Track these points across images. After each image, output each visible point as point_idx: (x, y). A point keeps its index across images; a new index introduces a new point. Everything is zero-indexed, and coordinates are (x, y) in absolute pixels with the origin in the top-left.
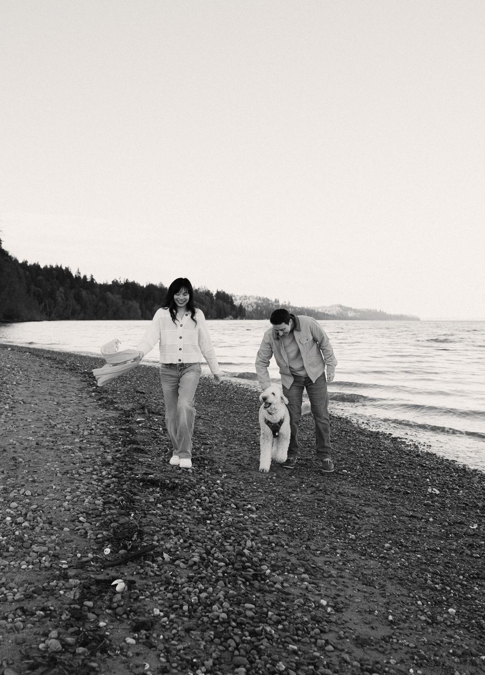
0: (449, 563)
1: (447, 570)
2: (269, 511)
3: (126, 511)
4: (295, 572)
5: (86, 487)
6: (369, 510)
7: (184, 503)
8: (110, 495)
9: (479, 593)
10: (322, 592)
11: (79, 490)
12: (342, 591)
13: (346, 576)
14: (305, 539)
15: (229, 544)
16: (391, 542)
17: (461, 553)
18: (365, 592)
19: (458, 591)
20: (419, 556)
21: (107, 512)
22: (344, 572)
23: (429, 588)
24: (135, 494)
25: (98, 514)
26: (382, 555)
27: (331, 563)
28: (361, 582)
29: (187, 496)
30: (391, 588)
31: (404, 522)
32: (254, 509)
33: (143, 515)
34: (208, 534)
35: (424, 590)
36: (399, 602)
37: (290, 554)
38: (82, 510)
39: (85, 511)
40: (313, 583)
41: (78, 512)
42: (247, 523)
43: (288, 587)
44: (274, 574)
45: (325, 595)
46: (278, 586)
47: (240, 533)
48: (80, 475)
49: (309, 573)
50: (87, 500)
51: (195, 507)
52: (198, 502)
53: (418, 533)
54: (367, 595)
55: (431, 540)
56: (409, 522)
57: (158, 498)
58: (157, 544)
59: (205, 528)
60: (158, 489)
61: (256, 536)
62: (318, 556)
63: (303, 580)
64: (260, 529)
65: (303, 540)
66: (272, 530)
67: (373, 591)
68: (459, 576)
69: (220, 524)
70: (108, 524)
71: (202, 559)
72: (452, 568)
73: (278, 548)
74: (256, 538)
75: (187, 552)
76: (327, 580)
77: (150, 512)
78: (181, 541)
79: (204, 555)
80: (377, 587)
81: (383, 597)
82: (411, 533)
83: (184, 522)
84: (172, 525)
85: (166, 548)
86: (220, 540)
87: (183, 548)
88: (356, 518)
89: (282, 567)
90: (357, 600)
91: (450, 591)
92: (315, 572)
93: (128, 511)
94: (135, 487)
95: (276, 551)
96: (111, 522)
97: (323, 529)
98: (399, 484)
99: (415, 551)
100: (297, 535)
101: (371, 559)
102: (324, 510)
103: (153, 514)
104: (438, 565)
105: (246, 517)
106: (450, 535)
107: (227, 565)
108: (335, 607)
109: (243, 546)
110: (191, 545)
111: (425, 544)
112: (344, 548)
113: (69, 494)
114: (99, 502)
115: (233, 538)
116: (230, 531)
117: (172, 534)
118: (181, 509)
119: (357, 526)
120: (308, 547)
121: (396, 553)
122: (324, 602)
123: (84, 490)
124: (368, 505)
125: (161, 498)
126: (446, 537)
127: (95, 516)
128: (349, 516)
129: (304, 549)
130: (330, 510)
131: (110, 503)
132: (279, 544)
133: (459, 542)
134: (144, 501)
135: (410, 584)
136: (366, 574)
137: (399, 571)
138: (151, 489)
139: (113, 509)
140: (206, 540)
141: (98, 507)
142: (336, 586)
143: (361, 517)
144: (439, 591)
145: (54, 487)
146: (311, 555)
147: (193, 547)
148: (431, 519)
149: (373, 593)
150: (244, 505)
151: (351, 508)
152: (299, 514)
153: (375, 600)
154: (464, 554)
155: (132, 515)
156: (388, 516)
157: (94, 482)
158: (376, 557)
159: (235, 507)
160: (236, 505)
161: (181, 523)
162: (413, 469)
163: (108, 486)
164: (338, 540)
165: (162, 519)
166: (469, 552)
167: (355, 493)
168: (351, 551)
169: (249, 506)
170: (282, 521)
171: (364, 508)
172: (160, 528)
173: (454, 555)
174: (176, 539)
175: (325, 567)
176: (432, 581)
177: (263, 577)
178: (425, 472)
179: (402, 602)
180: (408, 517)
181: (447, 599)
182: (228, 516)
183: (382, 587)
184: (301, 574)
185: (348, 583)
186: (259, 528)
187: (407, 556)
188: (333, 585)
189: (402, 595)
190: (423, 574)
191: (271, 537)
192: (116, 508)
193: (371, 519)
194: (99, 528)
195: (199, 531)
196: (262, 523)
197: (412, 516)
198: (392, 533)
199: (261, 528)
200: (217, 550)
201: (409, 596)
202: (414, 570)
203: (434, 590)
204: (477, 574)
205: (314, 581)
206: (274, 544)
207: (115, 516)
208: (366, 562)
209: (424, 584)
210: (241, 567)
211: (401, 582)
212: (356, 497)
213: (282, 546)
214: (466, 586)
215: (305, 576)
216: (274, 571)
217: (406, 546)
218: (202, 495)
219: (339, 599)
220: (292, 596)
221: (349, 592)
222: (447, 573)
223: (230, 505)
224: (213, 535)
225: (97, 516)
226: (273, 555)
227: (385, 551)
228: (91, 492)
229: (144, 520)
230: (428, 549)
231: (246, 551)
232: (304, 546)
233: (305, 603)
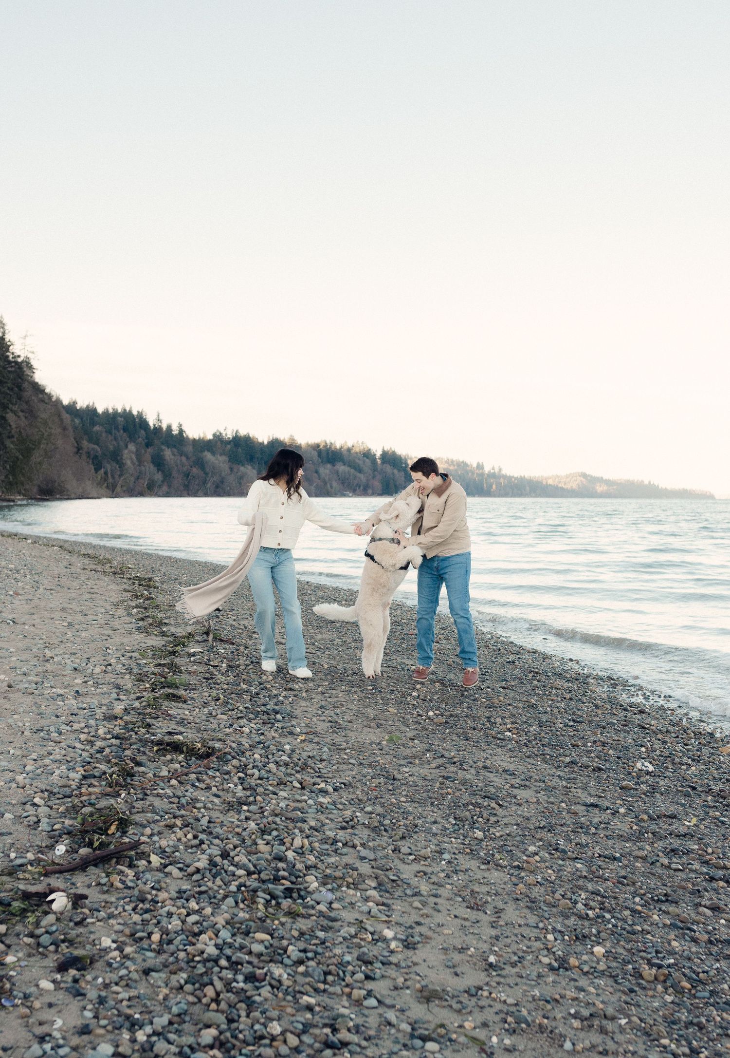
0: (625, 877)
1: (618, 887)
2: (354, 793)
3: (114, 789)
4: (359, 887)
5: (63, 752)
6: (522, 794)
7: (217, 779)
8: (98, 765)
9: (657, 924)
10: (395, 918)
11: (51, 757)
12: (428, 916)
13: (443, 894)
14: (397, 837)
15: (265, 842)
16: (541, 843)
17: (652, 863)
18: (466, 919)
19: (624, 920)
20: (579, 866)
21: (83, 790)
22: (442, 889)
23: (576, 915)
24: (138, 764)
25: (68, 793)
26: (516, 863)
27: (425, 874)
28: (465, 904)
29: (225, 768)
30: (512, 914)
31: (576, 813)
32: (330, 789)
33: (141, 796)
34: (238, 826)
35: (567, 917)
36: (516, 935)
37: (363, 858)
38: (44, 788)
39: (48, 788)
40: (383, 904)
41: (36, 790)
42: (310, 810)
43: (339, 909)
44: (321, 889)
45: (397, 923)
46: (322, 907)
47: (291, 825)
48: (60, 734)
49: (383, 888)
50: (57, 772)
51: (232, 786)
52: (240, 778)
53: (593, 830)
54: (467, 924)
55: (610, 842)
56: (585, 813)
57: (176, 770)
58: (148, 840)
59: (237, 817)
60: (181, 757)
61: (316, 830)
62: (409, 864)
63: (367, 899)
64: (327, 821)
65: (394, 838)
66: (347, 822)
67: (479, 918)
68: (634, 897)
69: (262, 812)
70: (78, 809)
71: (212, 863)
72: (628, 885)
73: (345, 850)
74: (316, 833)
75: (192, 853)
76: (410, 899)
77: (155, 792)
78: (190, 836)
79: (218, 859)
80: (488, 912)
81: (493, 927)
82: (580, 830)
83: (205, 807)
84: (183, 812)
85: (160, 848)
86: (253, 837)
87: (187, 847)
88: (497, 807)
89: (341, 878)
90: (446, 932)
91: (609, 920)
92: (392, 888)
93: (117, 789)
94: (144, 753)
95: (341, 854)
96: (84, 806)
97: (435, 822)
98: (592, 755)
99: (577, 858)
100: (386, 830)
101: (497, 869)
102: (449, 794)
103: (158, 795)
104: (606, 880)
105: (310, 802)
106: (646, 835)
107: (249, 874)
108: (406, 941)
109: (288, 845)
110: (202, 842)
111: (597, 848)
112: (457, 852)
113: (33, 762)
114: (76, 776)
115: (275, 833)
116: (275, 823)
117: (177, 826)
118: (209, 788)
119: (493, 819)
120: (396, 850)
121: (543, 860)
122: (389, 933)
123: (58, 757)
124: (526, 786)
125: (179, 770)
126: (638, 837)
127: (61, 796)
128: (486, 804)
129: (390, 852)
130: (458, 794)
131: (95, 777)
132: (349, 844)
133: (656, 845)
134: (151, 775)
135: (545, 908)
136: (478, 893)
137: (536, 889)
138: (169, 757)
139: (95, 786)
140: (230, 836)
141: (72, 782)
142: (420, 909)
143: (506, 804)
144: (590, 919)
145: (12, 752)
146: (397, 861)
147: (204, 846)
148: (622, 810)
149: (478, 922)
150: (314, 784)
151: (494, 790)
152: (403, 799)
153: (476, 931)
154: (658, 864)
155: (123, 795)
156: (553, 803)
157: (78, 745)
158: (506, 867)
159: (299, 786)
160: (301, 784)
161: (199, 809)
162: (625, 731)
163: (101, 751)
164: (453, 840)
165: (171, 803)
166: (666, 861)
167: (511, 767)
168: (467, 857)
169: (323, 785)
170: (369, 809)
171: (516, 791)
172: (162, 817)
173: (639, 865)
174: (180, 834)
175: (414, 881)
176: (585, 905)
177: (302, 893)
178: (644, 738)
179: (523, 936)
180: (586, 806)
181: (599, 932)
182: (282, 799)
183: (496, 913)
184: (367, 890)
185: (442, 905)
186: (327, 818)
187: (560, 865)
188: (417, 908)
189: (527, 925)
190: (574, 893)
191: (341, 833)
192: (101, 786)
193: (521, 808)
194: (64, 815)
195: (225, 823)
196: (335, 812)
197: (592, 805)
198: (549, 830)
199: (331, 820)
200: (243, 851)
201: (537, 927)
202: (561, 886)
203: (584, 918)
204: (666, 895)
205: (385, 901)
206: (340, 844)
207: (93, 797)
208: (486, 874)
209: (570, 909)
210: (272, 877)
211: (533, 905)
212: (510, 775)
213: (354, 846)
214: (640, 912)
215: (373, 893)
216: (324, 884)
217: (564, 852)
218: (250, 766)
219: (418, 929)
220: (339, 923)
221: (439, 918)
222: (616, 893)
223: (291, 782)
224: (245, 829)
225: (65, 797)
226: (332, 860)
227: (525, 858)
228: (69, 759)
229: (139, 805)
230: (600, 856)
231: (290, 855)
232: (392, 847)
233: (356, 934)
